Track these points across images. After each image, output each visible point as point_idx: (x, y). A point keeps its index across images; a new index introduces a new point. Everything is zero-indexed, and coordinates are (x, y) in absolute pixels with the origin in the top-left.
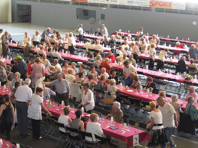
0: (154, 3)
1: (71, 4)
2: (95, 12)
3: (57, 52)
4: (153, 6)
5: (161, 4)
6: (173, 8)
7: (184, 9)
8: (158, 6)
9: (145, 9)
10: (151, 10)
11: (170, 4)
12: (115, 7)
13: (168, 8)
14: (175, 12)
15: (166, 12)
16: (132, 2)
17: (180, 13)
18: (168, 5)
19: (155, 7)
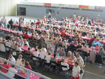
0: (81, 6)
1: (44, 7)
2: (54, 10)
3: (40, 29)
4: (80, 8)
5: (84, 7)
6: (89, 8)
7: (94, 9)
8: (82, 8)
9: (77, 9)
10: (79, 10)
11: (88, 7)
12: (63, 8)
13: (87, 8)
14: (90, 10)
15: (86, 10)
16: (71, 6)
17: (92, 11)
18: (87, 7)
19: (81, 8)
